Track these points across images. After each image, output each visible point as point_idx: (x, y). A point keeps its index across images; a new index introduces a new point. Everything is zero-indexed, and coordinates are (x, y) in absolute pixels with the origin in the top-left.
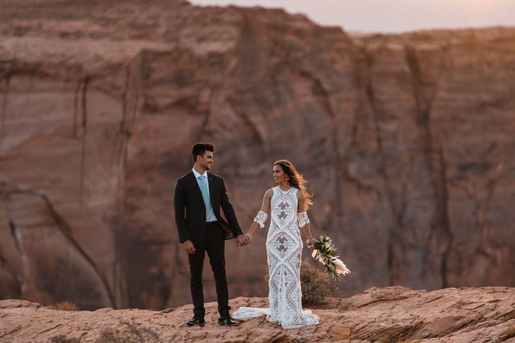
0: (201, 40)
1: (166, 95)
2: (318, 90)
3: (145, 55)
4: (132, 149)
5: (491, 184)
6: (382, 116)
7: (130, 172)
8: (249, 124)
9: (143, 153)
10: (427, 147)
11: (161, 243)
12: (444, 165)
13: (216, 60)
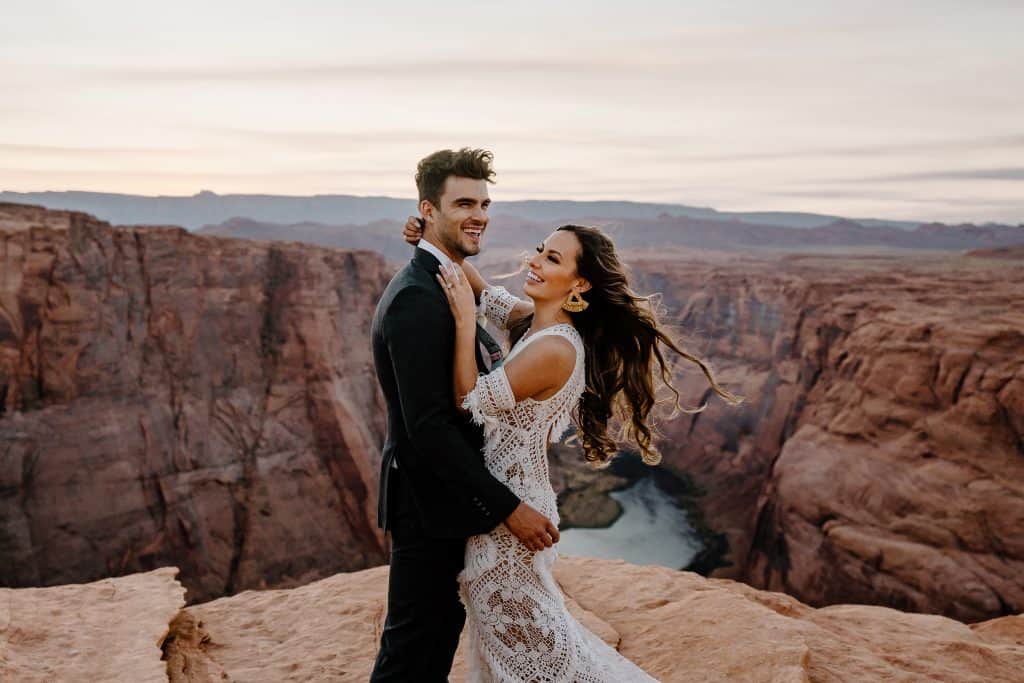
0: (55, 223)
1: (40, 246)
2: (100, 246)
3: (33, 229)
4: (26, 266)
5: (167, 288)
6: (126, 258)
7: (25, 276)
8: (73, 257)
9: (30, 269)
10: (143, 272)
11: (38, 306)
12: (149, 279)
13: (62, 232)
